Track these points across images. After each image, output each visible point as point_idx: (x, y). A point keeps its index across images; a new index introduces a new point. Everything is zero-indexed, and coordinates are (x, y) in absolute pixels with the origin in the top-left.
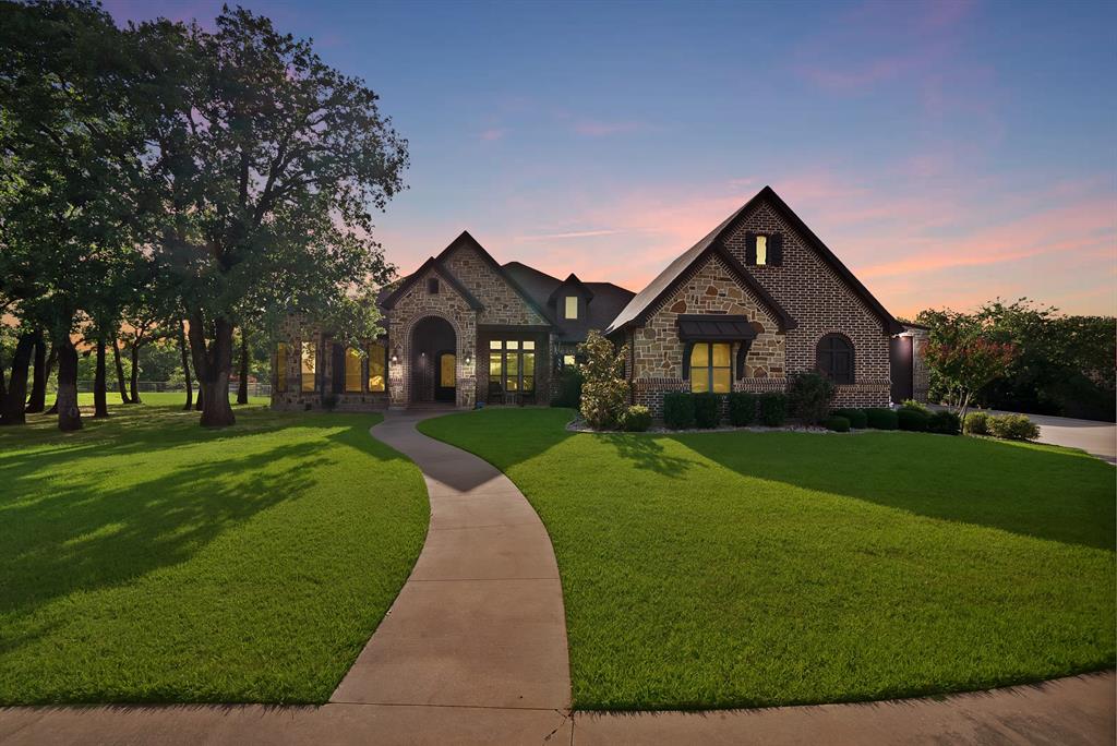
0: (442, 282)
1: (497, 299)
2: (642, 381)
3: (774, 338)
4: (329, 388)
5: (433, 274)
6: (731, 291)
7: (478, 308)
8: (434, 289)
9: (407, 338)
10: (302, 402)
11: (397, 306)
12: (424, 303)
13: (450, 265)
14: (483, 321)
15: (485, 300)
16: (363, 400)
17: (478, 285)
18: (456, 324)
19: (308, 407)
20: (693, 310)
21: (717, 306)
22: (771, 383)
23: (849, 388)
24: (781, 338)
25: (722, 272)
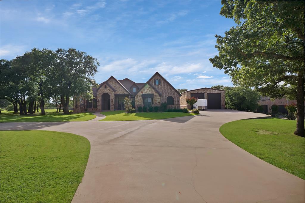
0: (107, 86)
1: (118, 89)
2: (136, 105)
3: (159, 97)
4: (86, 107)
5: (105, 85)
6: (151, 90)
7: (114, 91)
8: (106, 87)
9: (101, 97)
10: (80, 110)
11: (99, 91)
12: (103, 90)
13: (109, 82)
14: (116, 93)
15: (116, 89)
16: (93, 110)
17: (115, 86)
18: (110, 94)
19: (82, 111)
20: (144, 93)
21: (148, 92)
22: (158, 105)
23: (173, 105)
24: (160, 97)
25: (149, 87)
